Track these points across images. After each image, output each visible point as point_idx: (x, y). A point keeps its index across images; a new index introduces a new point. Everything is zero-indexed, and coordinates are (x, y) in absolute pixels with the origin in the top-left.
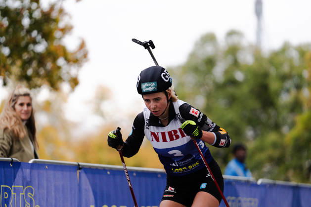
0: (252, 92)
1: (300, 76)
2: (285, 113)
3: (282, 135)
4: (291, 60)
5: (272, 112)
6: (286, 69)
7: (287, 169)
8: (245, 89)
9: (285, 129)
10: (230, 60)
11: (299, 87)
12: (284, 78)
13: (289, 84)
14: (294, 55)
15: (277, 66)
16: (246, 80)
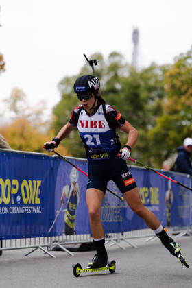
0: (127, 98)
1: (162, 89)
2: (150, 115)
3: (146, 131)
4: (156, 76)
5: (140, 114)
6: (152, 83)
7: (149, 156)
8: (122, 96)
9: (149, 127)
10: (112, 74)
11: (161, 97)
12: (151, 89)
13: (154, 94)
14: (159, 72)
15: (146, 80)
16: (123, 90)
